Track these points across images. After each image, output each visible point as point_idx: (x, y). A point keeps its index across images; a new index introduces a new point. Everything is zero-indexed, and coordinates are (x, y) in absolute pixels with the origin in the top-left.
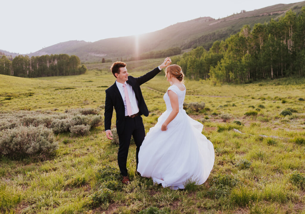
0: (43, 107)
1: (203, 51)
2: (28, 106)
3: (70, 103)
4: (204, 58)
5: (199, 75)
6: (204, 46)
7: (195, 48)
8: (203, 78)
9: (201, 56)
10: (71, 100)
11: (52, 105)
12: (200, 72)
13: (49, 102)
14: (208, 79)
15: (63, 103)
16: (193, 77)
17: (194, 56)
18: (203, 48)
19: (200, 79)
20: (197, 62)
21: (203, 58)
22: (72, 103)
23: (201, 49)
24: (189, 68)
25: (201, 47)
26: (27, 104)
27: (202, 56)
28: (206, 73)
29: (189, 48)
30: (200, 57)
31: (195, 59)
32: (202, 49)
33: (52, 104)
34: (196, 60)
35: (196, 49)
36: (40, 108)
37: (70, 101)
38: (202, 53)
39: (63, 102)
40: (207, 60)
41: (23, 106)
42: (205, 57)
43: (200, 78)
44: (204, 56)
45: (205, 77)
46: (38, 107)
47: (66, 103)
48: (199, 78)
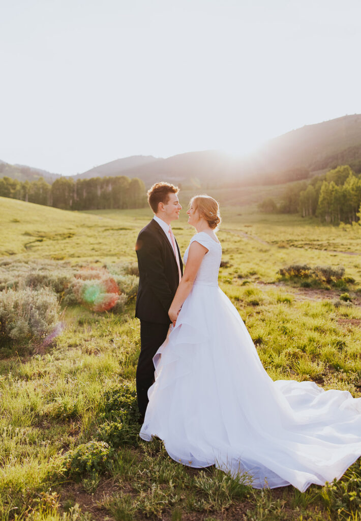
0: (84, 256)
1: (349, 174)
2: (63, 252)
3: (122, 251)
4: (351, 186)
5: (339, 216)
6: (350, 166)
7: (335, 168)
8: (347, 221)
9: (345, 183)
10: (124, 247)
11: (97, 253)
12: (342, 210)
13: (93, 249)
14: (357, 224)
15: (112, 252)
16: (327, 218)
17: (332, 182)
18: (349, 168)
19: (341, 222)
20: (336, 193)
21: (349, 185)
22: (125, 252)
23: (345, 169)
24: (322, 203)
25: (346, 166)
26: (62, 250)
27: (347, 183)
28: (353, 213)
29: (323, 168)
30: (343, 184)
31: (333, 187)
32: (348, 170)
33: (96, 251)
34: (334, 189)
35: (336, 170)
36: (79, 257)
37: (122, 249)
38: (348, 177)
39: (112, 250)
40: (355, 189)
41: (57, 253)
42: (353, 185)
43: (342, 220)
44: (350, 183)
45: (350, 220)
46: (77, 255)
47: (116, 252)
48: (339, 221)
